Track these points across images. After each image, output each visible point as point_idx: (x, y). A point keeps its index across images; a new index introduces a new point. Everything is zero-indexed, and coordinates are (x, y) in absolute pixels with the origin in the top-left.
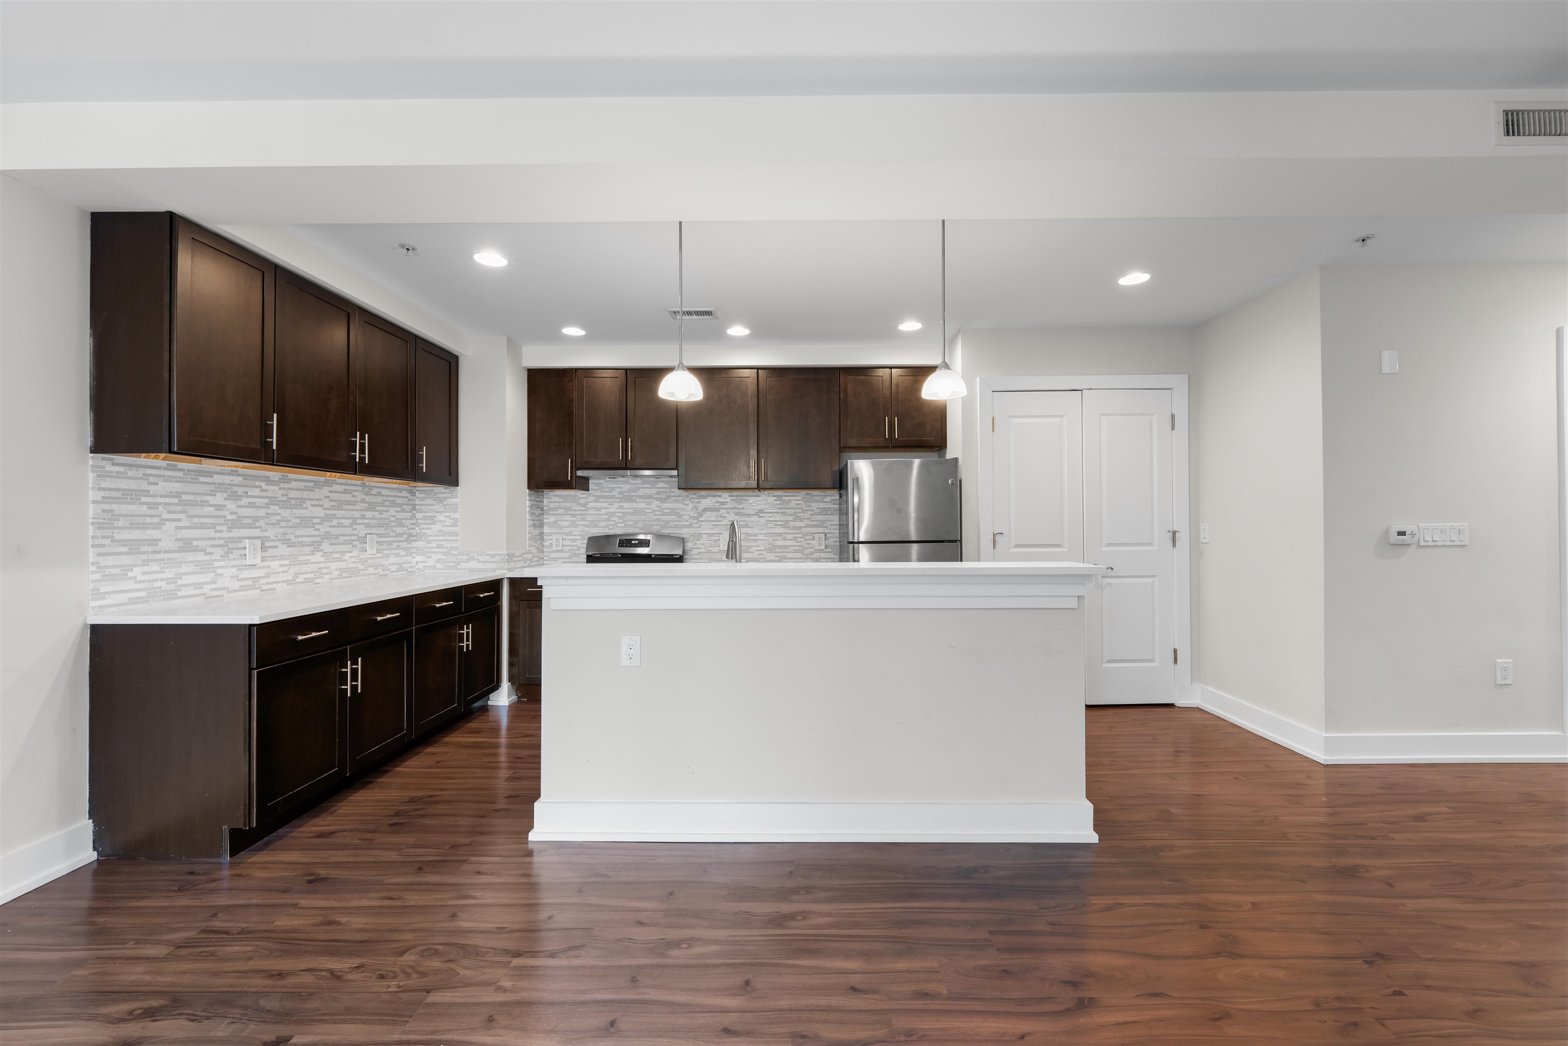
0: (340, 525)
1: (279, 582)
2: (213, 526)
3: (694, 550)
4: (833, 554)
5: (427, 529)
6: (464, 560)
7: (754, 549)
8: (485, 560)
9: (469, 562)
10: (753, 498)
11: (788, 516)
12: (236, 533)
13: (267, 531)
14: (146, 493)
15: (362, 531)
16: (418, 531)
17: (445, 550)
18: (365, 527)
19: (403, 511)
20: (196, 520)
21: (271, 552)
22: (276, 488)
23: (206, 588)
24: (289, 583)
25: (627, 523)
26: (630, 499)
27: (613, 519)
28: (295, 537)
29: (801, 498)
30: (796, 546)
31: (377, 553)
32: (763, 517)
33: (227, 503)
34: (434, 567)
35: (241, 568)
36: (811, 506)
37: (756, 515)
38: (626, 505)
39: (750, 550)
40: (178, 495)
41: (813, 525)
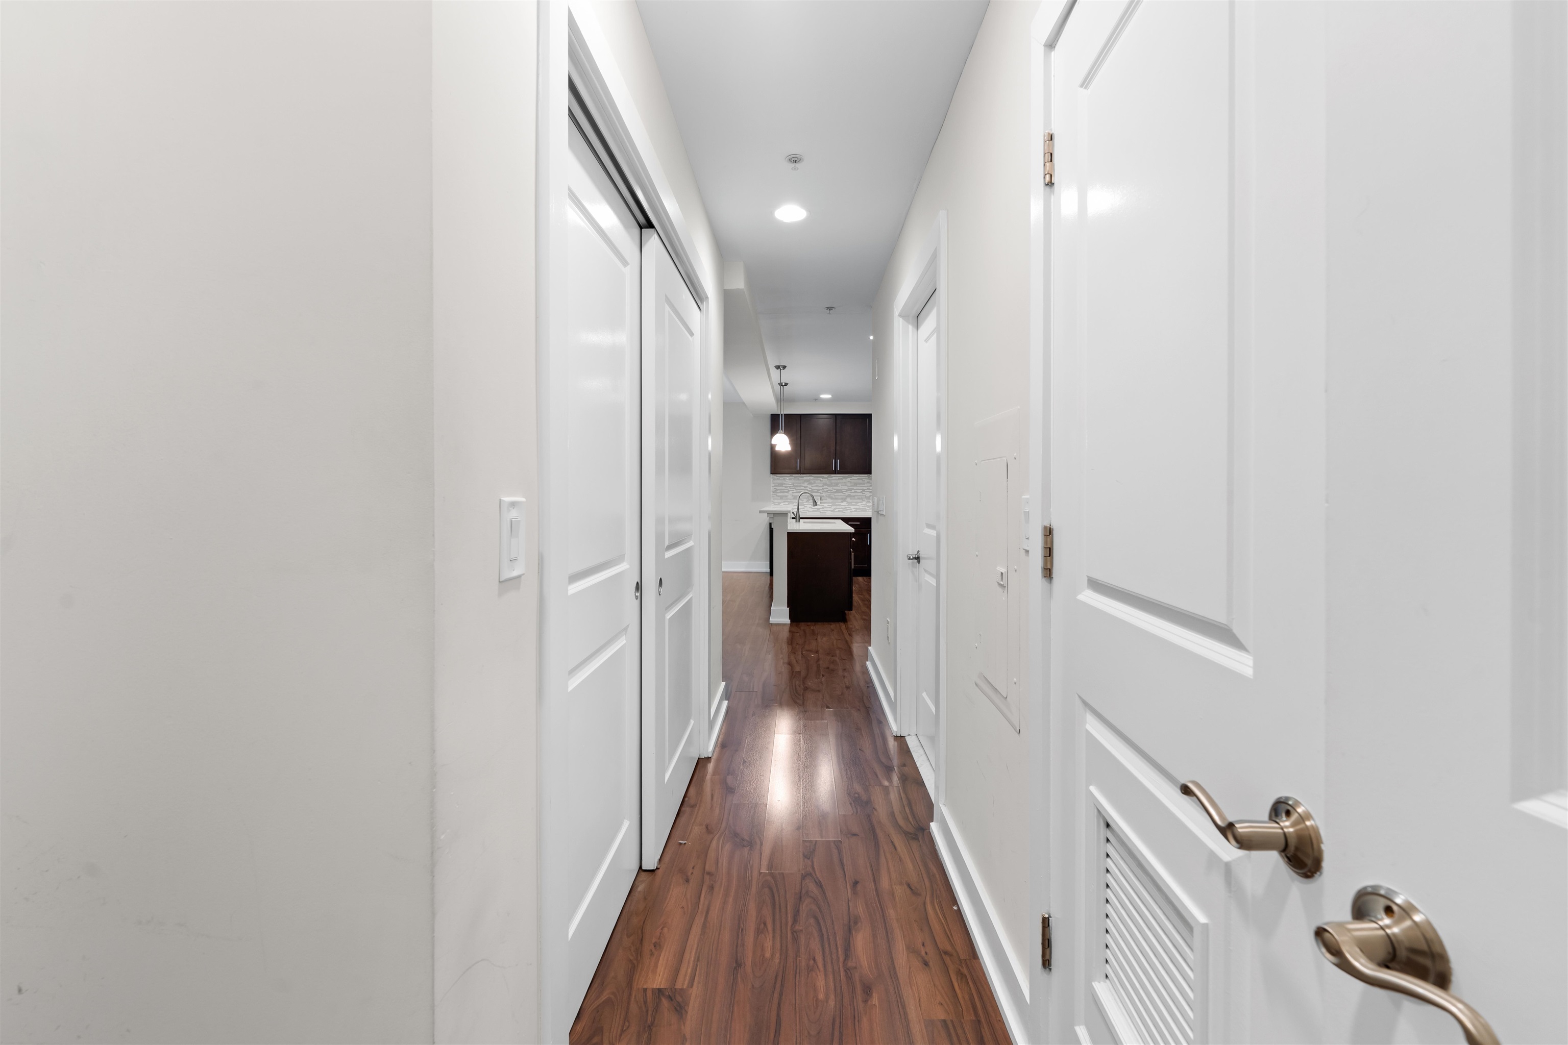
0: (855, 492)
14: (785, 484)
15: (868, 494)
40: (793, 483)
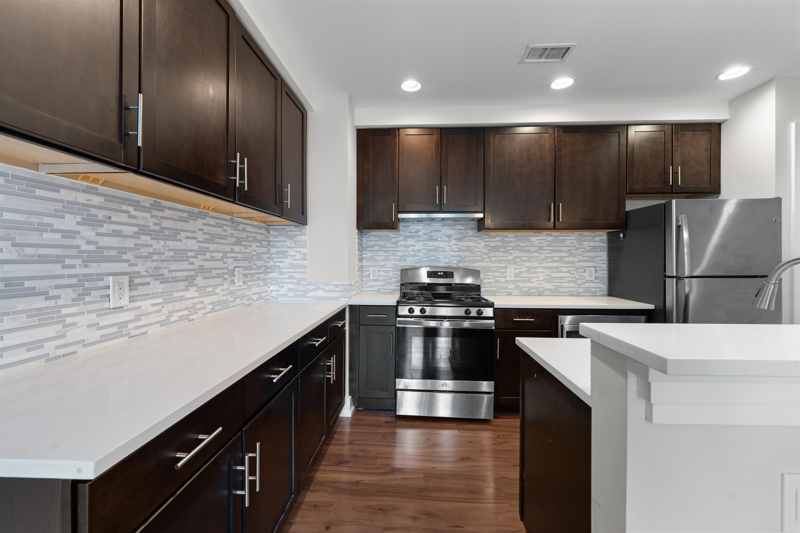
0: (213, 259)
1: (151, 324)
2: (59, 260)
3: (485, 280)
4: (601, 284)
5: (280, 262)
6: (312, 290)
7: (534, 279)
8: (330, 289)
9: (316, 291)
10: (534, 238)
11: (564, 253)
12: (94, 269)
13: (136, 265)
15: (231, 264)
16: (272, 264)
17: (296, 281)
18: (234, 260)
19: (262, 246)
20: (29, 251)
21: (141, 291)
22: (148, 215)
23: (49, 347)
24: (162, 323)
25: (430, 258)
26: (431, 239)
27: (418, 254)
28: (170, 271)
29: (574, 238)
30: (570, 277)
31: (243, 284)
32: (542, 253)
33: (81, 228)
34: (286, 295)
35: (101, 313)
36: (582, 245)
37: (537, 252)
38: (429, 243)
39: (531, 281)
41: (584, 260)
